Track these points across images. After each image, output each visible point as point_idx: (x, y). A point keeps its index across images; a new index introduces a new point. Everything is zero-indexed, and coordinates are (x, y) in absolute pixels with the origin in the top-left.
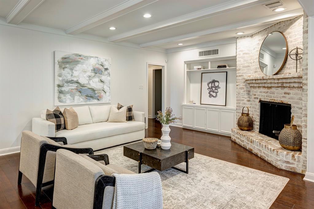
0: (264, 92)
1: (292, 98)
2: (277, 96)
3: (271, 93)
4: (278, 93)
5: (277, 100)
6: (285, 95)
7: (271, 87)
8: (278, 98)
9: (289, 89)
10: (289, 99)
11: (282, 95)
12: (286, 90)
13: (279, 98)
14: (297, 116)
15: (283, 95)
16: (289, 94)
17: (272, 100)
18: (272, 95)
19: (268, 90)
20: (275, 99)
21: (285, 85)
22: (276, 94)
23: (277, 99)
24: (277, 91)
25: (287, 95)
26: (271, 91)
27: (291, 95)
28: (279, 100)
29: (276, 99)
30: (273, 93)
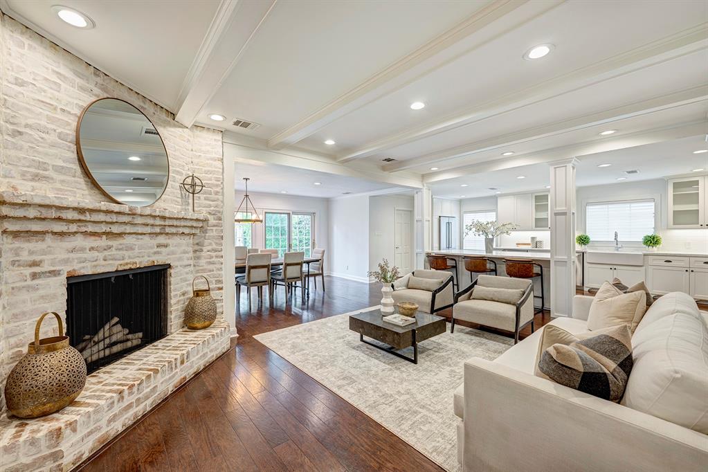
0: (92, 249)
1: (173, 253)
2: (140, 253)
3: (120, 249)
4: (141, 247)
5: (141, 263)
6: (159, 249)
7: (120, 235)
8: (143, 257)
9: (167, 237)
10: (168, 255)
11: (152, 251)
12: (162, 240)
13: (146, 257)
14: (181, 279)
15: (156, 249)
16: (166, 246)
17: (127, 264)
18: (124, 252)
19: (110, 243)
20: (134, 260)
21: (168, 230)
22: (137, 251)
23: (140, 259)
24: (140, 242)
25: (163, 249)
26: (121, 244)
27: (170, 249)
28: (146, 260)
29: (137, 260)
30: (130, 248)
